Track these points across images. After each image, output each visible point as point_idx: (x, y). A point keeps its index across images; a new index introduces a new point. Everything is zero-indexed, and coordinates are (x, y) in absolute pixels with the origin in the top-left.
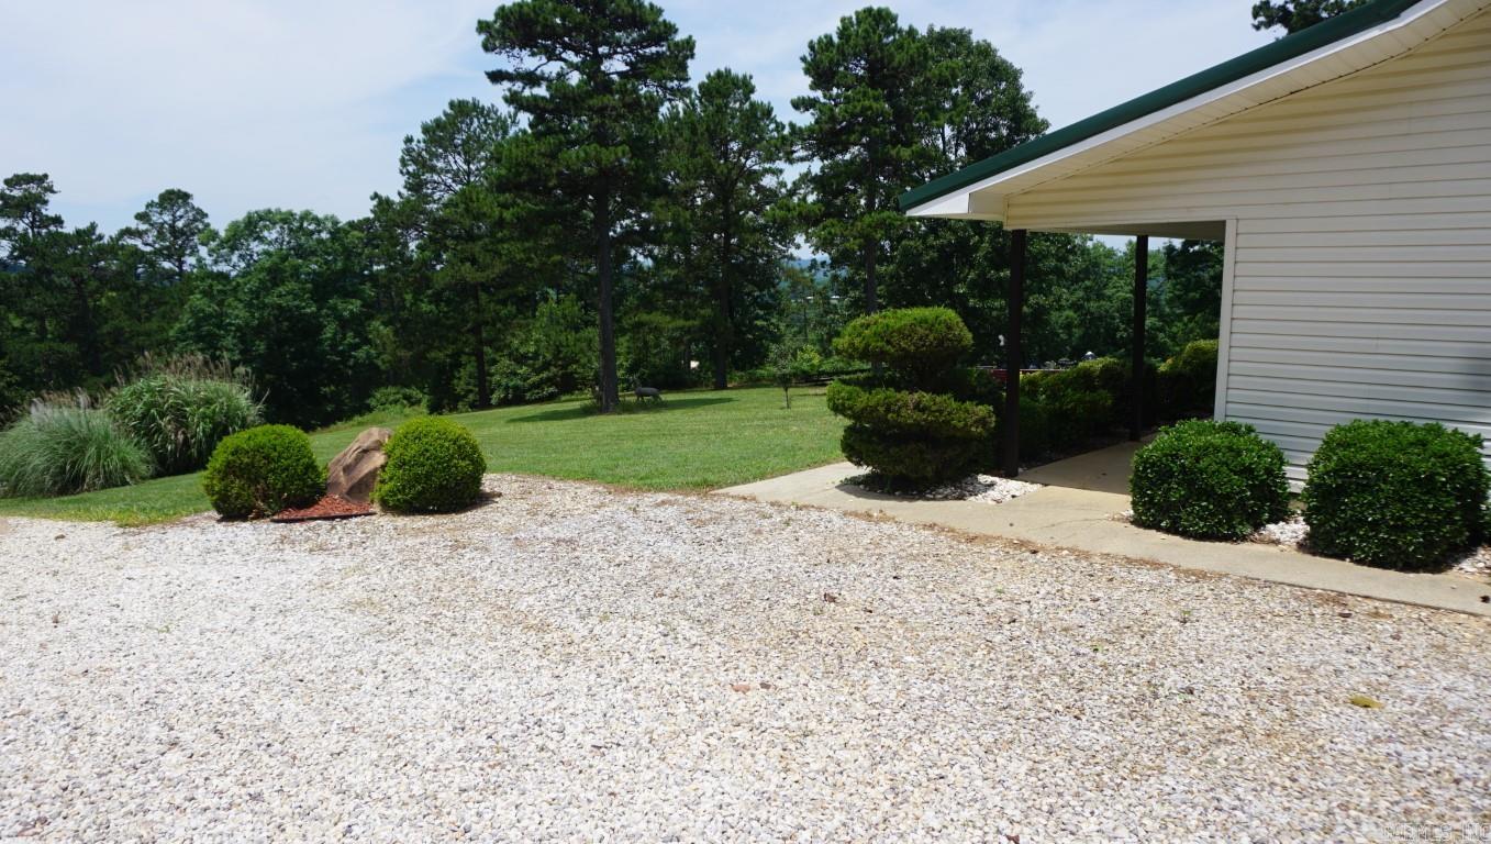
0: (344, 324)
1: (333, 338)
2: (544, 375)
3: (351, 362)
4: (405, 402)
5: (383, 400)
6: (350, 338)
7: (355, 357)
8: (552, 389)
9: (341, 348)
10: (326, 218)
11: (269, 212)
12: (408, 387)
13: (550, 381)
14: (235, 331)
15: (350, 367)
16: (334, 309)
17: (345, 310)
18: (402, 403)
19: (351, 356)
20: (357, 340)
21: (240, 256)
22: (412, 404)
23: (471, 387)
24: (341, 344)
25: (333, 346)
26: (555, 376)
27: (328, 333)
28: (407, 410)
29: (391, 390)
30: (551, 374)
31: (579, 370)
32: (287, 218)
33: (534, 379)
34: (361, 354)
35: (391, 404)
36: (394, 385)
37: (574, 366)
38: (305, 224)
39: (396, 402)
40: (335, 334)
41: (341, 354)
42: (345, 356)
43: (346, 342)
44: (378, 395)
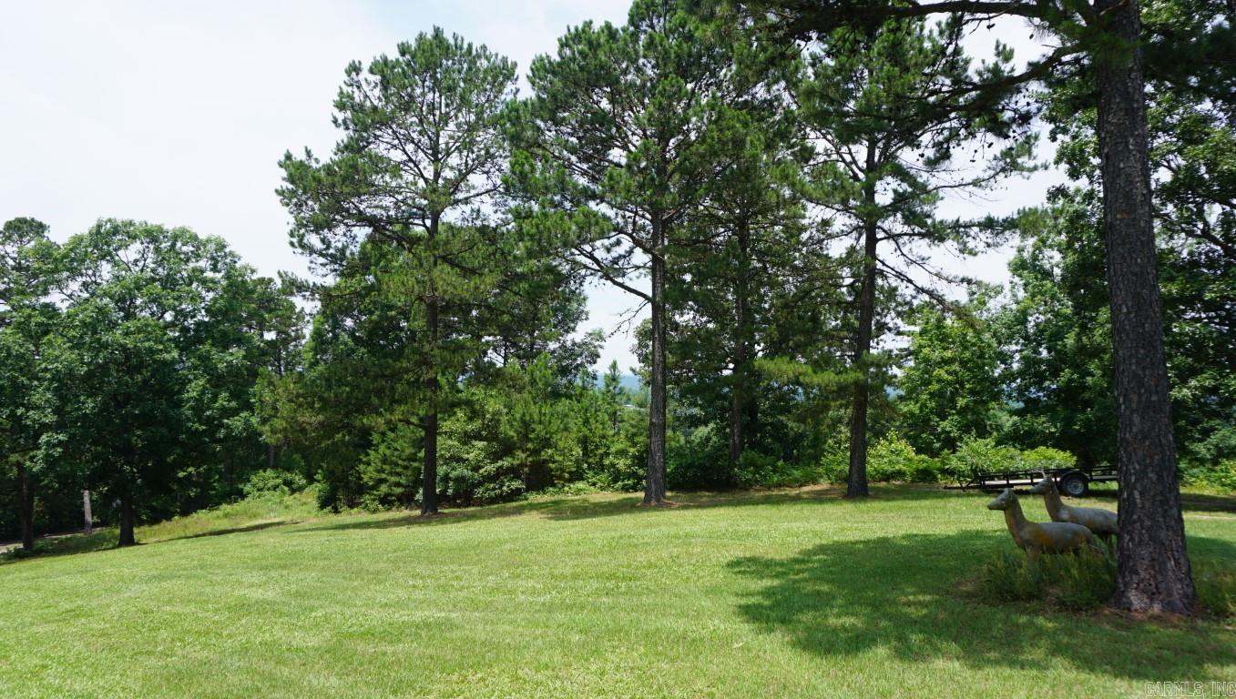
0: (217, 381)
1: (199, 400)
2: (506, 462)
3: (222, 434)
4: (286, 489)
5: (261, 485)
6: (223, 400)
7: (228, 427)
8: (516, 484)
9: (208, 413)
10: (209, 241)
11: (131, 223)
12: (289, 470)
13: (514, 472)
14: (52, 380)
15: (219, 441)
16: (205, 359)
17: (221, 360)
18: (283, 492)
19: (221, 425)
20: (233, 404)
21: (84, 284)
22: (293, 491)
23: (384, 476)
24: (209, 409)
25: (199, 408)
26: (522, 465)
27: (192, 391)
28: (288, 499)
29: (270, 473)
30: (516, 462)
31: (557, 458)
32: (153, 235)
33: (490, 468)
34: (237, 423)
35: (269, 489)
36: (275, 467)
37: (550, 451)
38: (179, 244)
39: (275, 488)
40: (203, 393)
41: (209, 420)
42: (213, 425)
43: (217, 405)
44: (254, 479)
